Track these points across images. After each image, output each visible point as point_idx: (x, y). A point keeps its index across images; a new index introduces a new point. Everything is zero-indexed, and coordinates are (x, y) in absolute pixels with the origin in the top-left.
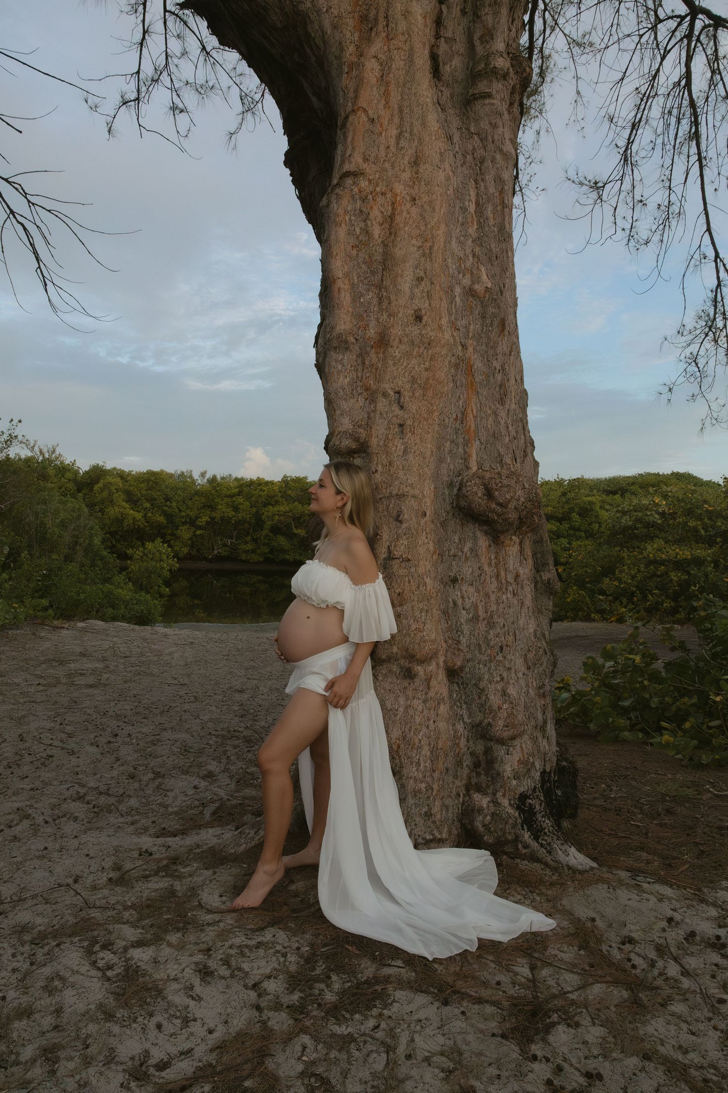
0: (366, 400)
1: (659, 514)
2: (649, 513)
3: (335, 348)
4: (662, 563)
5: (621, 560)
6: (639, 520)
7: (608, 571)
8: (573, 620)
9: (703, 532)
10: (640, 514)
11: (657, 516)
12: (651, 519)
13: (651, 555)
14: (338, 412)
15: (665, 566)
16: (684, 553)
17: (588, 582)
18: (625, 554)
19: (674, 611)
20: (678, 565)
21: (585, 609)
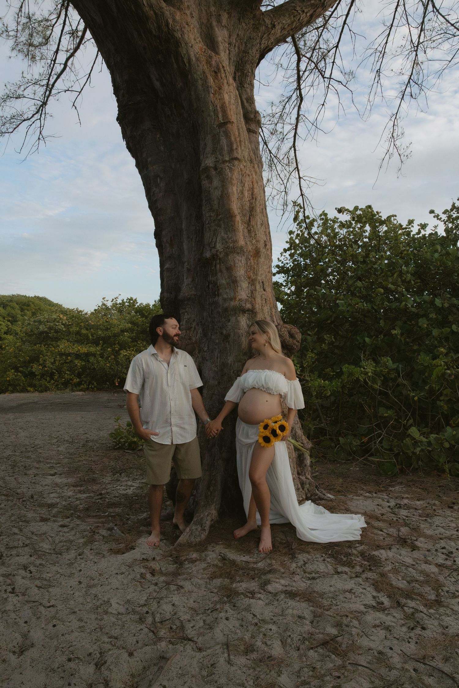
0: (249, 283)
1: (63, 324)
2: (57, 324)
3: (238, 253)
4: (69, 354)
5: (41, 352)
6: (50, 328)
7: (35, 359)
8: (12, 392)
9: (91, 337)
10: (52, 324)
11: (63, 326)
12: (60, 327)
13: (63, 350)
14: (239, 288)
15: (71, 356)
16: (84, 349)
17: (20, 367)
18: (43, 348)
19: (79, 384)
20: (78, 356)
21: (22, 384)
